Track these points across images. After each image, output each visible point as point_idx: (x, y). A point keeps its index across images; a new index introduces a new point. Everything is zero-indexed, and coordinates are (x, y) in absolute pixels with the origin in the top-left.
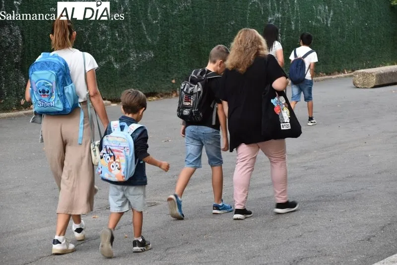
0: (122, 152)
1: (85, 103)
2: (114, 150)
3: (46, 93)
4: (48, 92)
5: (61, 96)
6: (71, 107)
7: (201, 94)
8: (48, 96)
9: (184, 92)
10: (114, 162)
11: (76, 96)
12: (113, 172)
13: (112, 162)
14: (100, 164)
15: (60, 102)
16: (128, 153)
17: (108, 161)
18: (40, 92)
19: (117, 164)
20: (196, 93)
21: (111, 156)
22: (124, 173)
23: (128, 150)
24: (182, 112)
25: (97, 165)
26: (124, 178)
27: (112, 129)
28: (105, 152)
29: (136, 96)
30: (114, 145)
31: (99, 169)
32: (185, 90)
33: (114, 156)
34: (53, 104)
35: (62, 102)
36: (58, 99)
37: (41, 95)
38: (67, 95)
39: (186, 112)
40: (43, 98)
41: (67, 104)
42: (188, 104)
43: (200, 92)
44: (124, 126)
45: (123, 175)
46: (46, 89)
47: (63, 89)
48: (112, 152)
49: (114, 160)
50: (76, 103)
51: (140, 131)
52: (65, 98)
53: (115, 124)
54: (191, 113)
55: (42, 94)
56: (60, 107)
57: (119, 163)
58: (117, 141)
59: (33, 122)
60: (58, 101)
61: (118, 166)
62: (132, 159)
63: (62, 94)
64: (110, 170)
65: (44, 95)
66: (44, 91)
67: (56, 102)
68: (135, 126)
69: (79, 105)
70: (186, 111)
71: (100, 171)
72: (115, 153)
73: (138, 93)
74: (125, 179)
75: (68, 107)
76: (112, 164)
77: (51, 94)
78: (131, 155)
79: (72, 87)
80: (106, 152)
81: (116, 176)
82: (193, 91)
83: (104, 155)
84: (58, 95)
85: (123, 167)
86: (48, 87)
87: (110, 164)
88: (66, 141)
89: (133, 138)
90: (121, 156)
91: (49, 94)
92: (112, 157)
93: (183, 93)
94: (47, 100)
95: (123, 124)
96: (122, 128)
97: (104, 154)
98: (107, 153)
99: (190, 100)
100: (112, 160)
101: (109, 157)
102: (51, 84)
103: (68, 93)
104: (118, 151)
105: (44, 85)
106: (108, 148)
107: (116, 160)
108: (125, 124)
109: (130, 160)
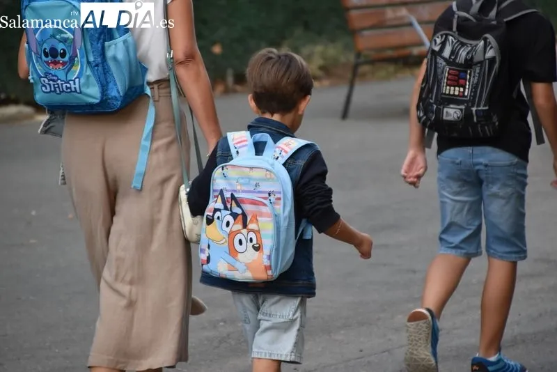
0: (264, 205)
1: (162, 83)
2: (243, 201)
3: (59, 58)
4: (63, 55)
5: (97, 65)
6: (121, 94)
7: (497, 65)
8: (64, 64)
9: (445, 59)
10: (244, 231)
11: (138, 67)
12: (240, 256)
13: (239, 232)
14: (204, 237)
15: (93, 80)
16: (279, 208)
17: (228, 230)
18: (46, 55)
19: (252, 235)
20: (481, 63)
21: (235, 216)
22: (269, 257)
23: (279, 199)
24: (439, 112)
25: (198, 242)
26: (270, 273)
27: (233, 151)
28: (219, 205)
29: (289, 66)
30: (245, 188)
31: (202, 251)
32: (447, 53)
33: (244, 215)
34: (77, 86)
35: (99, 80)
36: (89, 72)
37: (47, 62)
38: (111, 64)
39: (452, 113)
40: (53, 70)
41: (111, 85)
42: (456, 91)
43: (492, 60)
44: (265, 143)
45: (266, 262)
46: (60, 47)
47: (103, 48)
48: (239, 206)
49: (245, 226)
50: (140, 83)
51: (306, 155)
52: (106, 71)
53: (239, 139)
54: (467, 115)
55: (49, 59)
56: (93, 93)
57: (257, 232)
58: (250, 178)
59: (45, 132)
60: (88, 77)
61: (254, 241)
62: (289, 224)
63: (99, 60)
64: (233, 252)
65: (56, 63)
66: (53, 53)
67: (83, 80)
68: (290, 145)
69: (148, 91)
70: (451, 111)
71: (203, 257)
72: (248, 208)
73: (291, 59)
74: (273, 274)
75: (113, 93)
76: (239, 237)
77: (72, 60)
78: (287, 213)
79: (125, 42)
80: (221, 207)
81: (248, 267)
82: (472, 57)
83: (218, 214)
84: (89, 63)
85: (268, 244)
86: (65, 41)
87: (232, 235)
88: (115, 181)
89: (289, 171)
90: (261, 215)
91: (66, 59)
92: (240, 218)
93: (441, 62)
94: (61, 75)
95: (260, 136)
96: (259, 148)
97: (216, 210)
98: (226, 208)
99: (462, 82)
100: (239, 226)
101: (230, 219)
102: (70, 35)
103: (115, 58)
104: (254, 202)
105: (53, 36)
106: (228, 195)
107: (251, 226)
108: (266, 137)
109: (284, 224)
